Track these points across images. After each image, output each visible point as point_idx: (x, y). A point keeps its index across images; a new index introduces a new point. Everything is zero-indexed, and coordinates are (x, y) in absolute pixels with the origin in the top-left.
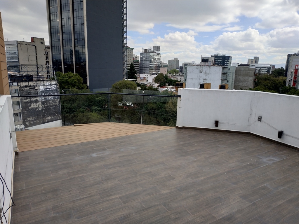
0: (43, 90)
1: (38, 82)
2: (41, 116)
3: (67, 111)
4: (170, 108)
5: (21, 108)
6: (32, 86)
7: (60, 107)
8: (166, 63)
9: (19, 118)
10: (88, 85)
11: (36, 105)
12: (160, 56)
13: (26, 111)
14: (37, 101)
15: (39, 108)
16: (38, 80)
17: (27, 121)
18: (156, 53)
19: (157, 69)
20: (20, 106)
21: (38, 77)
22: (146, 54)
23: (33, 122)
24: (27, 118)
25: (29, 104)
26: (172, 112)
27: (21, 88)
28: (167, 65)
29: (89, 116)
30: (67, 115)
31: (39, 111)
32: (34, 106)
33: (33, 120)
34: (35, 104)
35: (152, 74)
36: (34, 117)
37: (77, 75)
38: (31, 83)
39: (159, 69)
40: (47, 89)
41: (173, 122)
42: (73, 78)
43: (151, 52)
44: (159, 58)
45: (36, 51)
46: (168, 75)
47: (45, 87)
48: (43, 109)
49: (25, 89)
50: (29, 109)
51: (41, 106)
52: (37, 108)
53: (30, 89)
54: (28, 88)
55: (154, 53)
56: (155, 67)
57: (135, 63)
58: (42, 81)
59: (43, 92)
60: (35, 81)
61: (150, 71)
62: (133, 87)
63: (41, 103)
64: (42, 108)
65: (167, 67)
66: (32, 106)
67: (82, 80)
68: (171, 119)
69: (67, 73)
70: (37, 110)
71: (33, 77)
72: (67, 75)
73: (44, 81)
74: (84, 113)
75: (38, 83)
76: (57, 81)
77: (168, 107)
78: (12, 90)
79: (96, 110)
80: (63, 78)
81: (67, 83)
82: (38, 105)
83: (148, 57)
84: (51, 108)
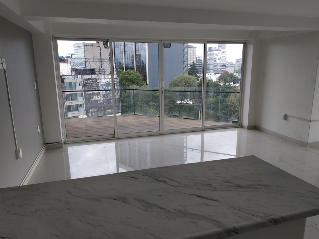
0: (104, 83)
1: (99, 75)
2: (102, 108)
3: (126, 106)
4: (231, 102)
5: (84, 100)
6: (94, 79)
7: (119, 101)
8: (232, 63)
9: (83, 109)
10: (148, 83)
11: (98, 98)
12: (226, 54)
13: (89, 103)
14: (98, 94)
15: (101, 100)
16: (100, 74)
17: (89, 113)
18: (221, 51)
19: (222, 68)
20: (84, 97)
21: (100, 71)
22: (210, 52)
23: (95, 114)
24: (89, 110)
25: (92, 97)
26: (235, 106)
27: (85, 81)
28: (234, 65)
29: (147, 111)
30: (127, 110)
31: (101, 103)
32: (96, 98)
33: (95, 112)
34: (96, 96)
35: (216, 73)
36: (96, 108)
37: (136, 72)
38: (94, 76)
39: (225, 68)
40: (108, 83)
41: (236, 118)
42: (133, 75)
43: (215, 50)
44: (224, 57)
45: (100, 52)
46: (235, 74)
47: (106, 80)
48: (104, 102)
49: (88, 81)
50: (92, 101)
51: (102, 99)
52: (98, 100)
53: (93, 81)
54: (91, 81)
55: (220, 51)
56: (220, 66)
57: (197, 63)
58: (103, 74)
59: (104, 85)
60: (97, 75)
61: (214, 71)
62: (192, 81)
63: (102, 95)
64: (103, 100)
65: (234, 66)
66: (94, 99)
67: (142, 78)
68: (233, 115)
69: (128, 71)
70: (99, 102)
71: (96, 71)
72: (128, 72)
73: (105, 74)
74: (142, 107)
75: (99, 77)
76: (117, 75)
77: (229, 101)
78: (77, 82)
79: (154, 105)
80: (124, 74)
81: (128, 80)
82: (99, 97)
83: (212, 56)
84: (111, 101)
